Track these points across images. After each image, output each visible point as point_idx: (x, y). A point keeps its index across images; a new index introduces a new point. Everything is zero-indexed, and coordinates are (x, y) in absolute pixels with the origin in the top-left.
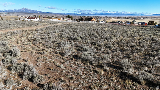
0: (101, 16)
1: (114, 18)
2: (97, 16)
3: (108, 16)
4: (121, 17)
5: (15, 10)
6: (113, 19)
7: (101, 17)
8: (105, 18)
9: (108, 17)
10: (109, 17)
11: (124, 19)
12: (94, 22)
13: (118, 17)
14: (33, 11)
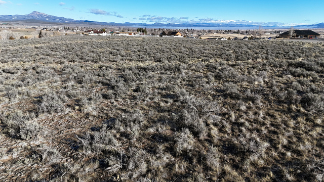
0: (193, 28)
1: (217, 32)
2: (187, 28)
3: (207, 29)
4: (231, 31)
5: (17, 16)
6: (215, 34)
7: (193, 31)
8: (201, 33)
9: (207, 31)
10: (210, 31)
11: (236, 34)
12: (179, 36)
13: (226, 31)
14: (55, 18)
